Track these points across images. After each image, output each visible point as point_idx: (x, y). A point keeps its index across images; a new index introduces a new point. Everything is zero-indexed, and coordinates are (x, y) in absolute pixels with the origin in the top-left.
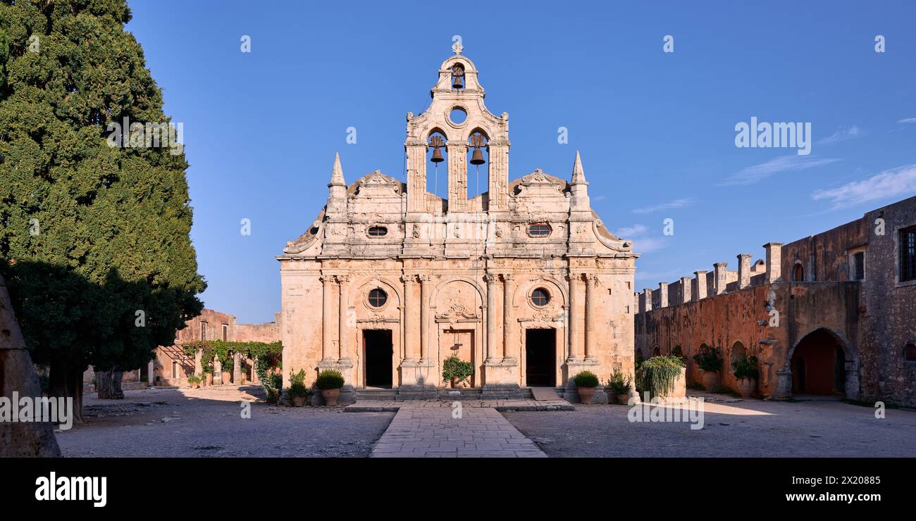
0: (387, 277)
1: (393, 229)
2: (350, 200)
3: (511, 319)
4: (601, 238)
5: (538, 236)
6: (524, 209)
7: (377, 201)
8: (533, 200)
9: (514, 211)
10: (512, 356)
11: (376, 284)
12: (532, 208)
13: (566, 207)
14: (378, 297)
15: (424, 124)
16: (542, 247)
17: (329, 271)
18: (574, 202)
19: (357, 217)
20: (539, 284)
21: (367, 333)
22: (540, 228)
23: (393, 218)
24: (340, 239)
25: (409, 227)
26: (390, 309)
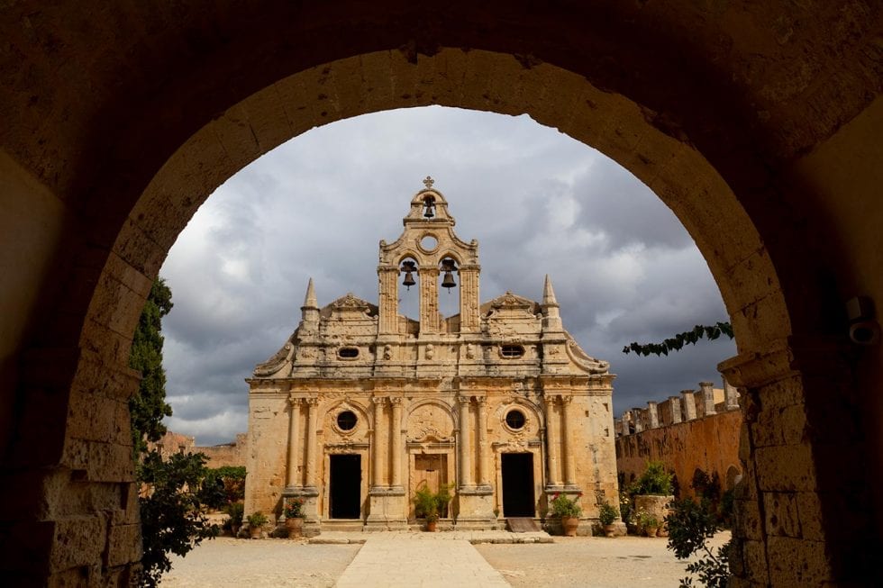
0: (358, 400)
1: (364, 352)
2: (323, 323)
3: (486, 445)
4: (576, 358)
5: (511, 357)
6: (495, 331)
7: (349, 323)
8: (504, 321)
9: (485, 332)
10: (487, 483)
11: (346, 407)
12: (504, 330)
13: (539, 328)
14: (347, 421)
15: (396, 250)
16: (515, 368)
17: (298, 394)
18: (545, 323)
19: (329, 340)
20: (514, 406)
21: (334, 458)
22: (513, 349)
23: (364, 340)
24: (311, 361)
25: (380, 350)
26: (359, 433)
